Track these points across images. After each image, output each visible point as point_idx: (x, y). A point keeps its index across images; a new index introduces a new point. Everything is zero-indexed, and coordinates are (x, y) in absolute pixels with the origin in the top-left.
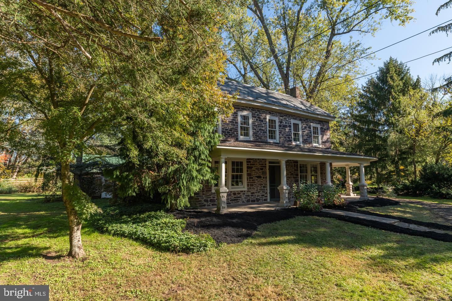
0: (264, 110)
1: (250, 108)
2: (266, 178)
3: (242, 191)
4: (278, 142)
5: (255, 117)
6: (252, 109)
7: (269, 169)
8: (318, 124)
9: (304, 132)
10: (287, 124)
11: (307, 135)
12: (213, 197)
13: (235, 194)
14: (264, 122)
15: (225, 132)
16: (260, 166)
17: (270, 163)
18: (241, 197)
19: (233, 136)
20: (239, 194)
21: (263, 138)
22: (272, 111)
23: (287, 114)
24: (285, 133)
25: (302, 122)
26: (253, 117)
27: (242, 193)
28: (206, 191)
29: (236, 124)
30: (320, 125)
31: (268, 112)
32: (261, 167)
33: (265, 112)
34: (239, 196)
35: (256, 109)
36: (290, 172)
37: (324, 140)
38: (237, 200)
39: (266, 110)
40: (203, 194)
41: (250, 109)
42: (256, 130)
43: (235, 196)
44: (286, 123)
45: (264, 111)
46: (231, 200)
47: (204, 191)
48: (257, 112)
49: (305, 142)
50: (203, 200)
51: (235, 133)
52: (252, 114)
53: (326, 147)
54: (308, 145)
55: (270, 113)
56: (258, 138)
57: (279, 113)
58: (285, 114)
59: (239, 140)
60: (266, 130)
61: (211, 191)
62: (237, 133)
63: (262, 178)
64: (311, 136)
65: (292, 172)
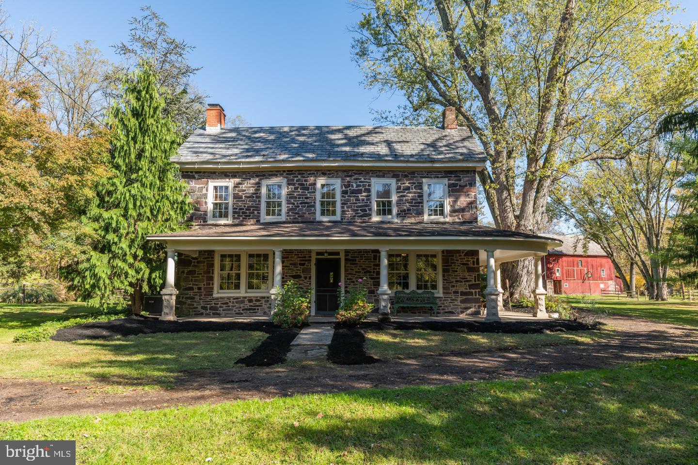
0: (310, 170)
1: (284, 171)
2: (310, 278)
3: (264, 298)
4: (339, 219)
5: (294, 184)
6: (288, 173)
7: (315, 264)
8: (442, 177)
9: (404, 196)
10: (361, 188)
11: (408, 203)
12: (215, 304)
13: (250, 301)
14: (310, 191)
15: (239, 213)
16: (299, 259)
17: (318, 254)
18: (261, 306)
19: (251, 217)
20: (257, 300)
21: (307, 215)
22: (329, 171)
23: (363, 171)
24: (356, 203)
25: (398, 181)
26: (289, 184)
27: (264, 299)
28: (205, 295)
29: (257, 200)
30: (449, 180)
31: (320, 173)
32: (300, 261)
33: (314, 174)
34: (258, 303)
35: (296, 171)
36: (363, 269)
37: (457, 207)
38: (255, 309)
39: (316, 171)
40: (200, 299)
41: (285, 174)
42: (294, 204)
43: (251, 304)
44: (358, 186)
45: (311, 172)
46: (243, 310)
47: (202, 295)
48: (297, 177)
49: (403, 214)
50: (199, 307)
51: (256, 212)
52: (288, 181)
53: (462, 220)
54: (413, 220)
55: (324, 174)
56: (297, 216)
57: (344, 171)
58: (357, 170)
59: (261, 222)
60: (314, 203)
61: (212, 295)
62: (258, 213)
63: (302, 278)
64: (422, 203)
65: (369, 269)
